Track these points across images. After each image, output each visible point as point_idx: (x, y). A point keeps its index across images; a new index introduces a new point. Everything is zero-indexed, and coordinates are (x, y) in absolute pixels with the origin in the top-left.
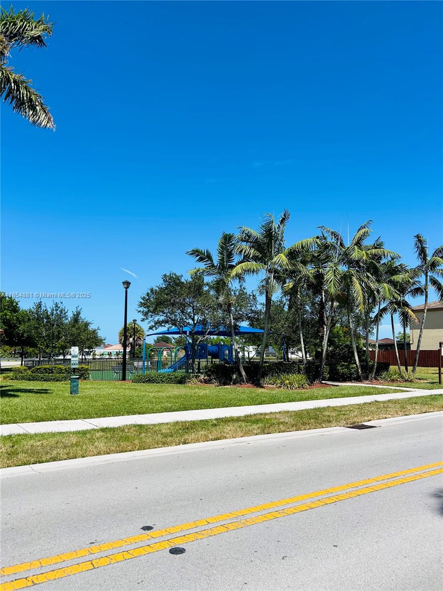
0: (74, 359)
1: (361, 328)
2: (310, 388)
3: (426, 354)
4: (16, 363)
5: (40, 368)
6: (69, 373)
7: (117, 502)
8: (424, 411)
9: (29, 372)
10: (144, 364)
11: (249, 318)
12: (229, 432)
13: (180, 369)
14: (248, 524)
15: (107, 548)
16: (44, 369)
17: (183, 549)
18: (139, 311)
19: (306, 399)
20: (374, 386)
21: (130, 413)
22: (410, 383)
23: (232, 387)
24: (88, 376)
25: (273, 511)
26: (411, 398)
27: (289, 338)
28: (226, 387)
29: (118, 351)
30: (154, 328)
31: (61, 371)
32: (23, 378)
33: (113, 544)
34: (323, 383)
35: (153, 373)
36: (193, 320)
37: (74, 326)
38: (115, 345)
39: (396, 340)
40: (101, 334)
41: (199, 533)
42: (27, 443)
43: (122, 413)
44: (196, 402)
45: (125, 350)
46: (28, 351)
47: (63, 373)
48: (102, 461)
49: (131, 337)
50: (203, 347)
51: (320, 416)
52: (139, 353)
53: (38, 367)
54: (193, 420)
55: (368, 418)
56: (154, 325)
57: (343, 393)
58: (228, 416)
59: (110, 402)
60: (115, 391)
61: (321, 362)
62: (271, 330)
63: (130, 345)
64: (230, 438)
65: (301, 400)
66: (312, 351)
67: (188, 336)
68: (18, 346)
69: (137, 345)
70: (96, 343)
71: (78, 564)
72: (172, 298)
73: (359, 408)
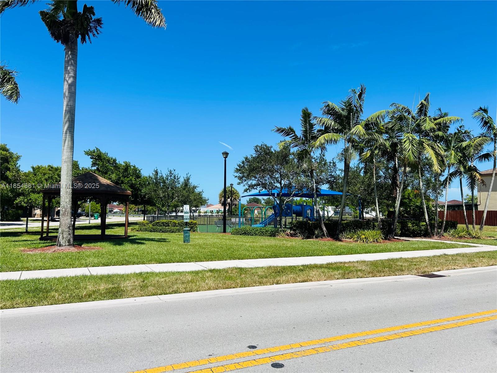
0: (186, 215)
1: (431, 191)
2: (383, 242)
3: (493, 214)
4: (139, 219)
5: (159, 222)
6: (181, 226)
7: (227, 326)
8: (491, 264)
9: (151, 225)
10: (240, 220)
11: (328, 182)
12: (314, 276)
13: (270, 225)
14: (335, 349)
15: (222, 360)
16: (162, 223)
17: (282, 364)
18: (236, 177)
19: (380, 252)
20: (443, 241)
21: (231, 258)
22: (477, 240)
23: (314, 240)
24: (196, 229)
25: (355, 340)
26: (478, 253)
27: (364, 200)
28: (309, 240)
29: (218, 209)
30: (248, 191)
31: (175, 225)
32: (146, 230)
33: (227, 357)
34: (396, 239)
35: (248, 227)
36: (281, 184)
37: (184, 189)
38: (216, 205)
39: (464, 201)
40: (204, 195)
41: (295, 353)
42: (154, 279)
43: (225, 258)
44: (285, 251)
45: (225, 208)
46: (149, 209)
47: (177, 226)
48: (212, 295)
49: (228, 198)
50: (289, 206)
51: (393, 265)
52: (235, 211)
53: (157, 222)
54: (283, 266)
55: (438, 269)
56: (248, 188)
57: (414, 246)
58: (313, 264)
59: (215, 249)
60: (218, 241)
61: (394, 220)
62: (348, 192)
63: (228, 205)
64: (315, 281)
65: (376, 252)
66: (385, 211)
67: (275, 197)
68: (142, 204)
69: (233, 204)
70: (201, 202)
71: (201, 370)
72: (262, 165)
73: (429, 260)
